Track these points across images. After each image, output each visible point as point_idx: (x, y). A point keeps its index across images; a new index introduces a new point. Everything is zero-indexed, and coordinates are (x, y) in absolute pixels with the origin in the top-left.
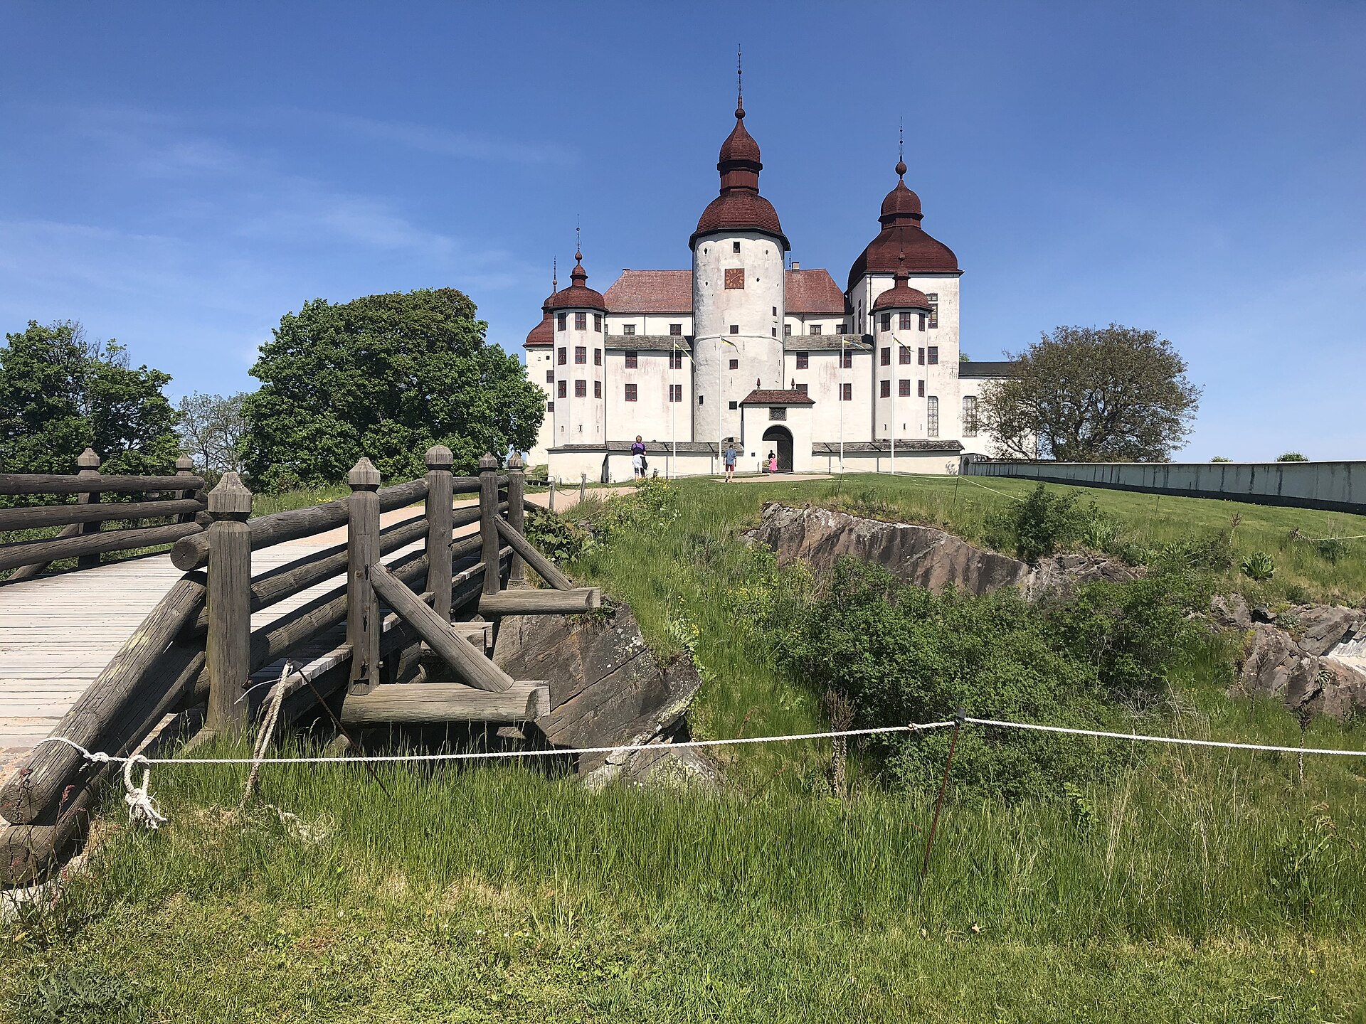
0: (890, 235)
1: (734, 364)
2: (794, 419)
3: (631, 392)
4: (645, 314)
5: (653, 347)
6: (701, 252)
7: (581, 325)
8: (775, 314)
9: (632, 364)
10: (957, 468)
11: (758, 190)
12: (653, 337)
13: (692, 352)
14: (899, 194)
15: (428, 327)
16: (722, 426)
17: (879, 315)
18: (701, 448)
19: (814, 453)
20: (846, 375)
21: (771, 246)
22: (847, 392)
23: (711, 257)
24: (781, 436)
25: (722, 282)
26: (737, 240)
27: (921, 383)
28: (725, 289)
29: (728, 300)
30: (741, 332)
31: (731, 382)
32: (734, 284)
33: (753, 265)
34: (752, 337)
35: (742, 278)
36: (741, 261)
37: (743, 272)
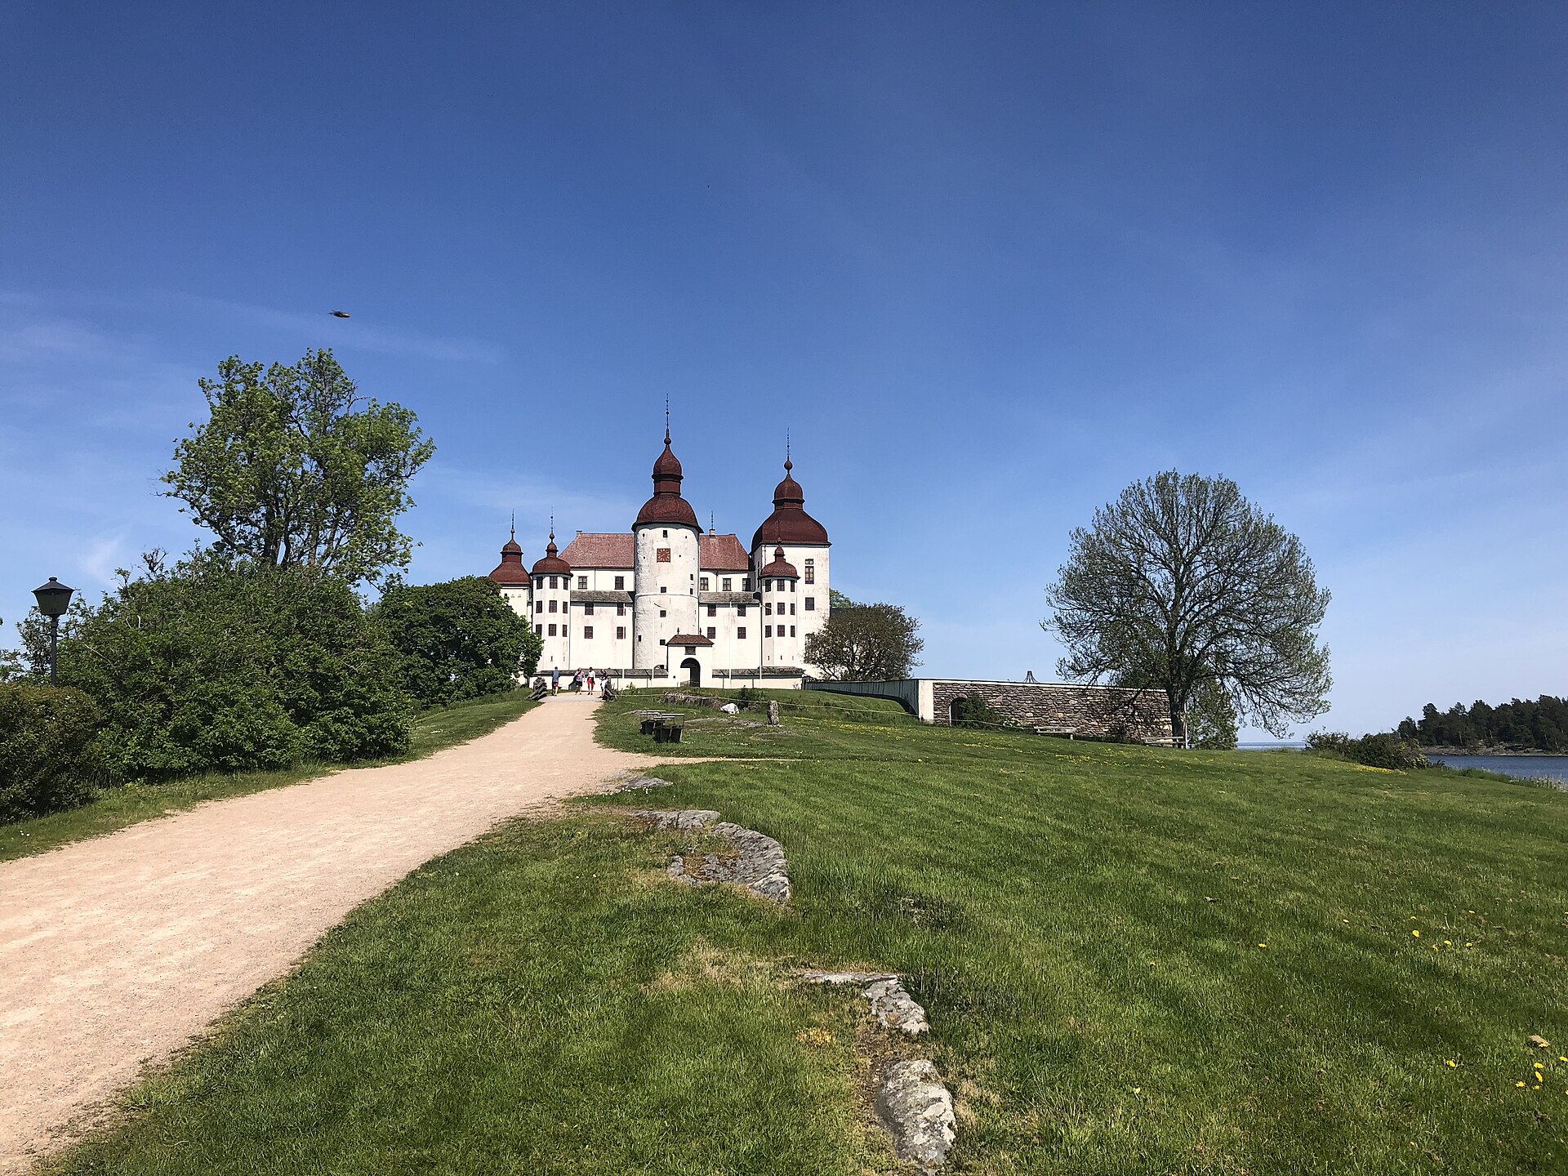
0: (780, 514)
1: (663, 614)
2: (701, 654)
3: (589, 632)
4: (595, 568)
5: (604, 600)
6: (640, 537)
7: (554, 585)
8: (692, 579)
9: (589, 612)
10: (800, 686)
11: (680, 494)
12: (605, 592)
13: (633, 604)
14: (787, 485)
15: (479, 603)
16: (653, 656)
17: (764, 580)
18: (641, 673)
19: (713, 676)
20: (742, 622)
21: (689, 533)
22: (742, 633)
23: (647, 540)
24: (692, 665)
25: (655, 557)
26: (665, 529)
27: (793, 628)
28: (657, 561)
29: (659, 570)
30: (668, 591)
31: (662, 626)
32: (664, 559)
33: (676, 546)
34: (677, 595)
35: (668, 555)
36: (668, 543)
37: (670, 550)
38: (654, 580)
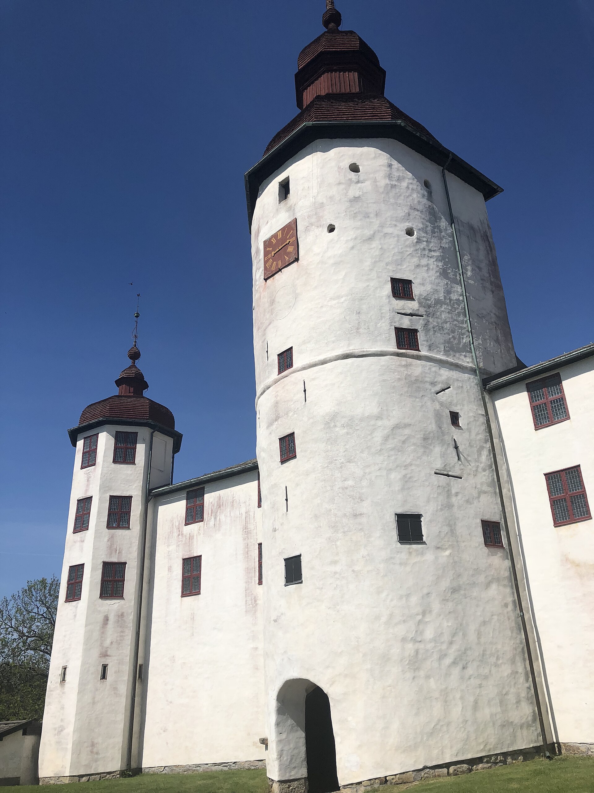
25: (260, 272)
26: (283, 178)
28: (266, 280)
29: (272, 302)
30: (298, 361)
31: (287, 500)
32: (280, 262)
33: (315, 203)
34: (323, 362)
35: (291, 240)
36: (291, 209)
37: (294, 226)
38: (263, 342)
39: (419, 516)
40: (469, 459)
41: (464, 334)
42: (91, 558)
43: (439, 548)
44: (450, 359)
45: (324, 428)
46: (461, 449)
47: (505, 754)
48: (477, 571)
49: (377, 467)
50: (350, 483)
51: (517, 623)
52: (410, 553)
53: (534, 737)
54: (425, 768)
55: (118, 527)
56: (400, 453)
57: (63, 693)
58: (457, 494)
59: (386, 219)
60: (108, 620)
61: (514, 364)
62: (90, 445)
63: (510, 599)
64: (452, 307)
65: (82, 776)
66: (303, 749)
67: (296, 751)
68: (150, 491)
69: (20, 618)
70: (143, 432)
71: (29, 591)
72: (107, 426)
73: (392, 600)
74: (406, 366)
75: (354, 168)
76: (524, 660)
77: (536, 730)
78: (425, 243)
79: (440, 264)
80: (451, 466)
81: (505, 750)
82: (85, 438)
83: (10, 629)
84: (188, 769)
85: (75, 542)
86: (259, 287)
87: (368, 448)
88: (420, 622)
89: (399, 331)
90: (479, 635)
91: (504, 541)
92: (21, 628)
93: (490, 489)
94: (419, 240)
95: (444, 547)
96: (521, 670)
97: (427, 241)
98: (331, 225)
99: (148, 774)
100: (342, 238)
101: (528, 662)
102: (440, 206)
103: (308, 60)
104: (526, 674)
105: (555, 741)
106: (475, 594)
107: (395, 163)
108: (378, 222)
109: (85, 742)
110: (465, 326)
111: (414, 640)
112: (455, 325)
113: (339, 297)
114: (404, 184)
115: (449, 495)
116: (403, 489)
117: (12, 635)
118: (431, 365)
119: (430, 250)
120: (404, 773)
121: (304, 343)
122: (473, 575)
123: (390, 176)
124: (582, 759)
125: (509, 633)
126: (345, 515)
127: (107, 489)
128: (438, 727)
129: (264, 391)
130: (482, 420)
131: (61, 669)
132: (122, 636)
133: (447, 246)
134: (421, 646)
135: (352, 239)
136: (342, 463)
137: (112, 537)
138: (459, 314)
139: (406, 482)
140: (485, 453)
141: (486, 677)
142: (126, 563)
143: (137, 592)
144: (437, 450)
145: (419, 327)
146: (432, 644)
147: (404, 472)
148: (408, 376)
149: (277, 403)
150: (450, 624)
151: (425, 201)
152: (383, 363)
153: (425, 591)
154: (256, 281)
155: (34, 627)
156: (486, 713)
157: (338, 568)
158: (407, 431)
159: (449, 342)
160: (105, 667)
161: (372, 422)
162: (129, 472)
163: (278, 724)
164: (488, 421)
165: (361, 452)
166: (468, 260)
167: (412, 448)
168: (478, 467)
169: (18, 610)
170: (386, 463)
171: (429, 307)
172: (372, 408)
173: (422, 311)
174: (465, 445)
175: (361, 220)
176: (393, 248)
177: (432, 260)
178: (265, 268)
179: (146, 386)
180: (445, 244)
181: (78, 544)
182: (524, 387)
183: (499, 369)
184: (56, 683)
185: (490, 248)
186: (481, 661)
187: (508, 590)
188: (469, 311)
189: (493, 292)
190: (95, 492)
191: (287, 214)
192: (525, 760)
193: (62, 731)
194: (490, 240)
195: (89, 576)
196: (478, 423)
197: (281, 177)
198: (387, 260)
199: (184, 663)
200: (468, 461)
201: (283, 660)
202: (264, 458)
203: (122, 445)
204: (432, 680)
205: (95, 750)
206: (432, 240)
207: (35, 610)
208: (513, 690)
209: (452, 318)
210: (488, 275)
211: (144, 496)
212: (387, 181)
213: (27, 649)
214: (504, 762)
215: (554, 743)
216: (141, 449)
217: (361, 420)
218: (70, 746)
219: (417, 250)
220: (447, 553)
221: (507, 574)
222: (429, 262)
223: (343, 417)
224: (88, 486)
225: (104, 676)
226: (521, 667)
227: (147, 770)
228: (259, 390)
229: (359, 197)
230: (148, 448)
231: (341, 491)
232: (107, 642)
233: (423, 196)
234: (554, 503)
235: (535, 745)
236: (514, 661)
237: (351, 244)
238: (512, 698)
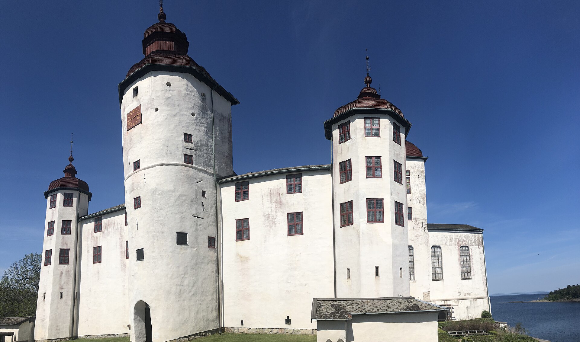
1: (137, 202)
7: (53, 204)
9: (99, 228)
20: (295, 202)
21: (176, 79)
25: (125, 128)
28: (128, 131)
29: (131, 140)
30: (142, 166)
31: (137, 225)
32: (134, 123)
33: (150, 98)
34: (153, 167)
35: (139, 114)
36: (138, 100)
37: (140, 108)
38: (127, 157)
39: (187, 233)
40: (207, 211)
41: (211, 159)
42: (55, 247)
43: (192, 247)
44: (205, 169)
45: (152, 195)
46: (204, 206)
47: (206, 332)
48: (205, 257)
49: (171, 212)
50: (161, 218)
51: (216, 279)
52: (181, 249)
53: (216, 325)
54: (180, 338)
55: (66, 234)
56: (180, 207)
57: (44, 304)
58: (200, 225)
59: (182, 108)
60: (62, 273)
61: (232, 173)
62: (53, 198)
63: (215, 269)
64: (208, 148)
65: (53, 340)
66: (145, 330)
67: (141, 331)
68: (79, 218)
69: (23, 271)
70: (76, 193)
71: (26, 259)
72: (60, 191)
73: (173, 268)
74: (187, 170)
75: (169, 85)
76: (216, 294)
77: (217, 322)
78: (199, 120)
79: (206, 129)
80: (199, 213)
81: (206, 330)
82: (51, 196)
83: (18, 275)
84: (97, 337)
85: (48, 240)
86: (125, 133)
87: (168, 204)
88: (183, 278)
89: (185, 155)
90: (202, 283)
91: (216, 245)
92: (23, 275)
93: (213, 224)
94: (196, 118)
95: (194, 247)
96: (215, 298)
97: (200, 119)
98: (156, 108)
99: (81, 339)
100: (162, 114)
101: (218, 294)
102: (208, 105)
103: (148, 34)
104: (216, 299)
105: (223, 327)
106: (203, 267)
107: (190, 85)
108: (179, 109)
109: (54, 325)
110: (212, 156)
111: (180, 285)
112: (208, 155)
113: (160, 139)
114: (193, 94)
115: (197, 225)
116: (180, 222)
117: (20, 278)
118: (196, 171)
119: (200, 123)
120: (173, 340)
121: (145, 158)
122: (203, 259)
123: (187, 90)
124: (232, 334)
125: (212, 283)
126: (158, 232)
127: (61, 217)
128: (186, 321)
129: (128, 178)
130: (214, 195)
131: (43, 294)
132: (69, 280)
133: (209, 122)
134: (183, 288)
135: (166, 115)
136: (158, 210)
137: (63, 238)
138: (210, 151)
139: (182, 219)
140: (213, 209)
141: (203, 301)
142: (69, 249)
143: (74, 261)
144: (195, 206)
145: (193, 155)
146: (187, 287)
147: (181, 215)
148: (187, 175)
149: (133, 183)
150: (193, 279)
151: (200, 102)
152: (177, 169)
153: (186, 265)
154: (124, 131)
155: (28, 275)
156: (201, 315)
157: (154, 254)
158: (184, 198)
159: (205, 162)
160: (62, 293)
161: (170, 193)
162: (70, 210)
163: (135, 319)
164: (216, 196)
165: (165, 206)
166: (218, 129)
167: (187, 205)
168: (209, 214)
169: (22, 267)
170: (175, 211)
171: (198, 147)
172: (170, 187)
173: (195, 148)
174: (206, 205)
175: (170, 107)
176: (186, 120)
177: (203, 127)
178: (128, 125)
179: (76, 173)
180: (209, 121)
181: (49, 241)
182: (234, 184)
183: (224, 175)
184: (41, 300)
185: (230, 126)
186: (202, 294)
187: (214, 266)
188: (215, 150)
189: (228, 143)
190: (56, 219)
191: (137, 103)
192: (212, 334)
193: (44, 320)
194: (231, 122)
195: (54, 255)
196: (212, 196)
197: (134, 87)
198: (183, 125)
199: (95, 292)
200: (207, 212)
201: (137, 292)
202: (128, 206)
203: (67, 199)
204: (185, 302)
205: (58, 329)
206: (202, 119)
207: (29, 267)
208: (211, 306)
209: (207, 152)
210: (227, 136)
211: (77, 220)
212: (186, 92)
213: (26, 284)
214: (206, 335)
215: (222, 327)
216: (75, 200)
217: (166, 192)
218: (48, 327)
219: (195, 122)
220: (195, 249)
221: (215, 259)
222: (200, 128)
223: (160, 190)
224: (53, 216)
225: (61, 297)
226: (215, 297)
227: (80, 337)
228: (125, 178)
229: (170, 97)
230: (78, 200)
231: (157, 222)
232: (62, 283)
233: (200, 100)
234: (237, 232)
235: (216, 328)
236: (213, 295)
237: (165, 117)
238: (210, 309)
